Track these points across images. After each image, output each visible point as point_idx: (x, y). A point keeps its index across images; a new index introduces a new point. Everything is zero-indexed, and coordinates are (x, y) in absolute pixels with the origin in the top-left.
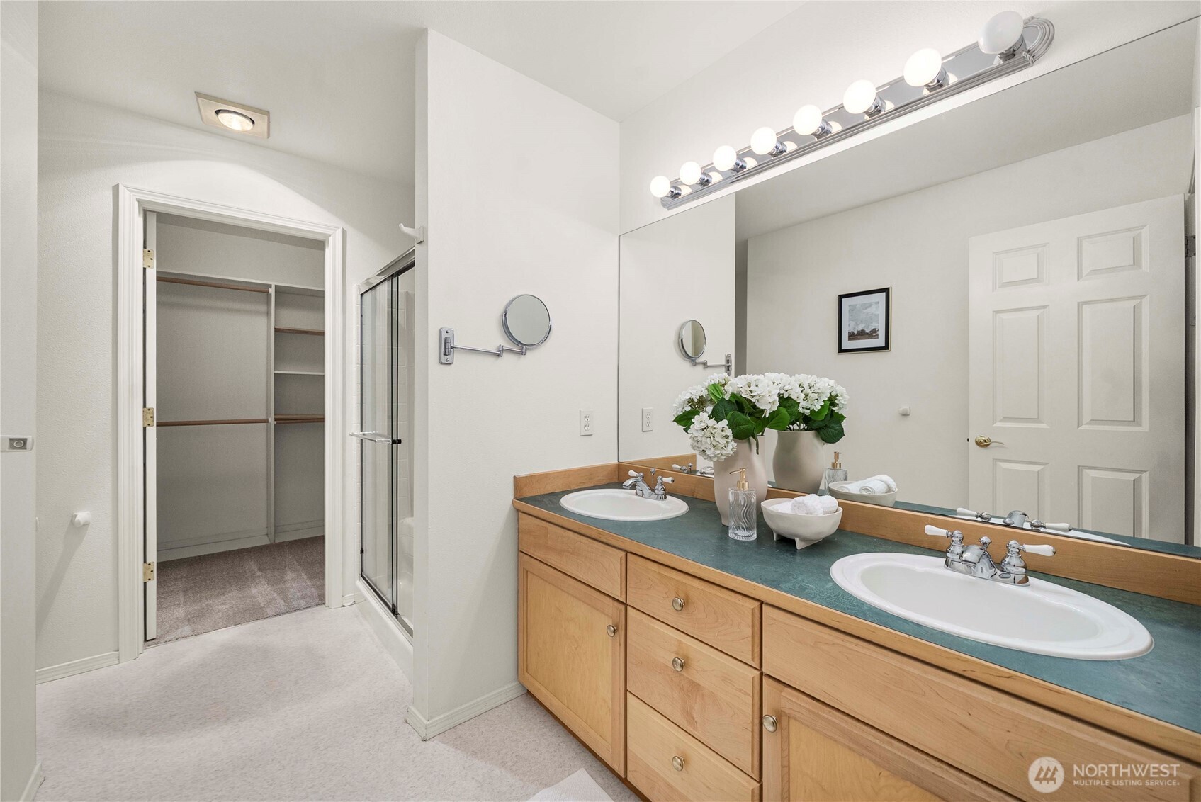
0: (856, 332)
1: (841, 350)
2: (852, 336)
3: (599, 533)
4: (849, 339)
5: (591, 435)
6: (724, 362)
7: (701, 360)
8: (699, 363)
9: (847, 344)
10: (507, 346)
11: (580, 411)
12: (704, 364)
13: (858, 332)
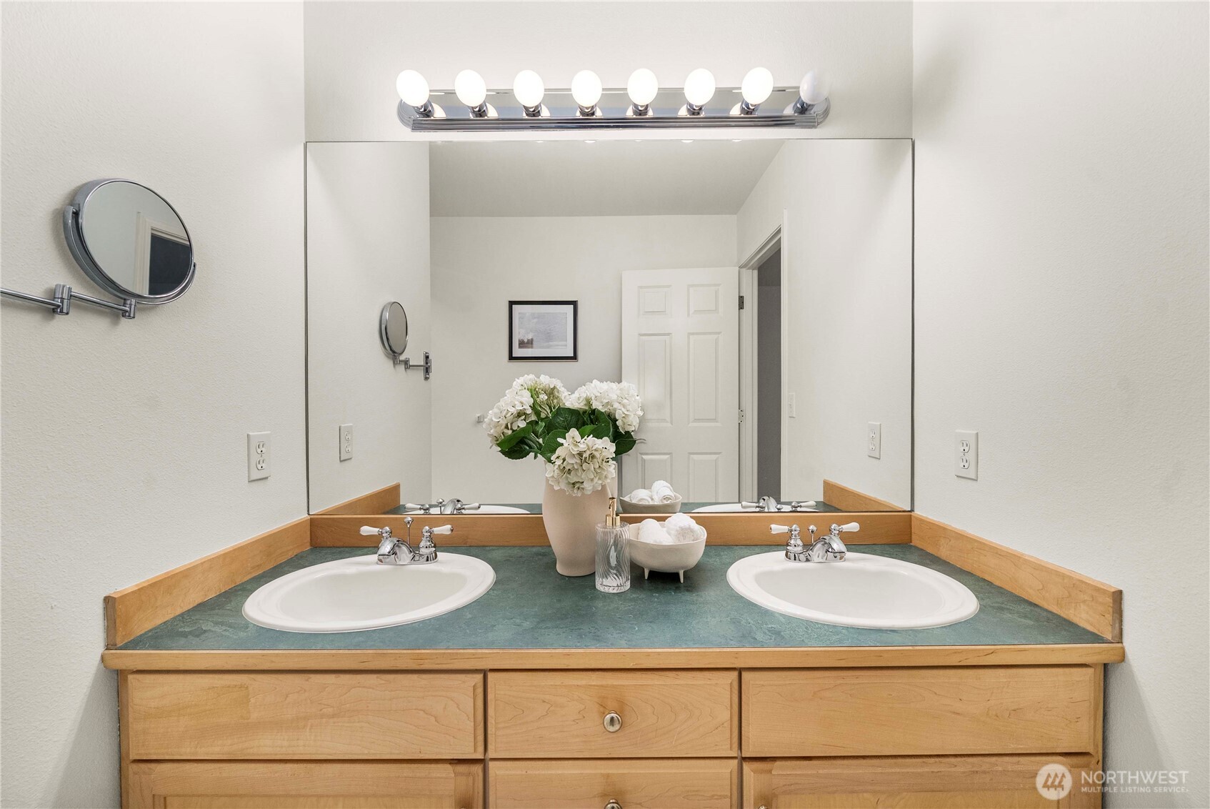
0: (526, 341)
1: (511, 358)
2: (522, 344)
3: (420, 658)
4: (520, 347)
5: (266, 478)
6: (422, 363)
7: (402, 358)
8: (402, 361)
9: (518, 352)
10: (78, 290)
11: (248, 435)
12: (406, 362)
13: (528, 340)
